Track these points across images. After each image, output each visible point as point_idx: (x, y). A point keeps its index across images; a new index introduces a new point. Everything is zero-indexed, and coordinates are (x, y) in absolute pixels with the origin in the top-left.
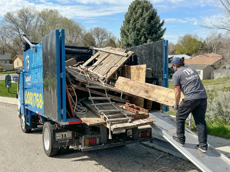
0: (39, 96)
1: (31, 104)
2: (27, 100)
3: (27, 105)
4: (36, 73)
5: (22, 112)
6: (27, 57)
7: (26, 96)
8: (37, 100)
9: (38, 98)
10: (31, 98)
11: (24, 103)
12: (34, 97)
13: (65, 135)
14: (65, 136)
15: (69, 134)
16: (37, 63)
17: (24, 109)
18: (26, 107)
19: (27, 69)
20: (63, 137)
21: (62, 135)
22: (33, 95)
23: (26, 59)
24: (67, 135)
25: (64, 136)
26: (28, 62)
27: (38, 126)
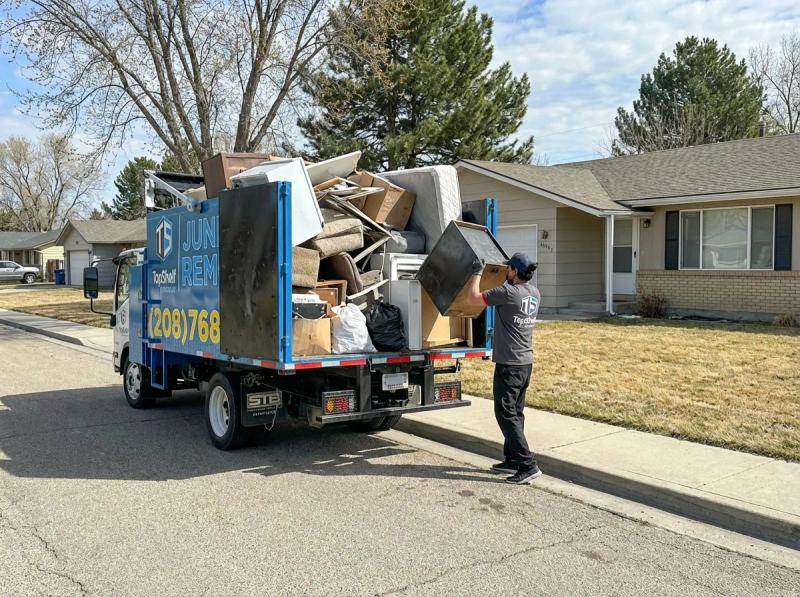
0: (209, 316)
1: (177, 336)
2: (160, 328)
3: (153, 341)
4: (201, 265)
5: (136, 356)
6: (161, 226)
7: (155, 318)
8: (203, 324)
9: (206, 320)
10: (177, 323)
11: (145, 335)
12: (190, 318)
13: (268, 398)
14: (268, 402)
15: (275, 398)
16: (206, 243)
17: (146, 350)
18: (154, 346)
19: (162, 255)
20: (262, 403)
21: (262, 399)
22: (187, 314)
23: (159, 230)
24: (270, 398)
25: (265, 402)
26: (168, 237)
27: (173, 391)
